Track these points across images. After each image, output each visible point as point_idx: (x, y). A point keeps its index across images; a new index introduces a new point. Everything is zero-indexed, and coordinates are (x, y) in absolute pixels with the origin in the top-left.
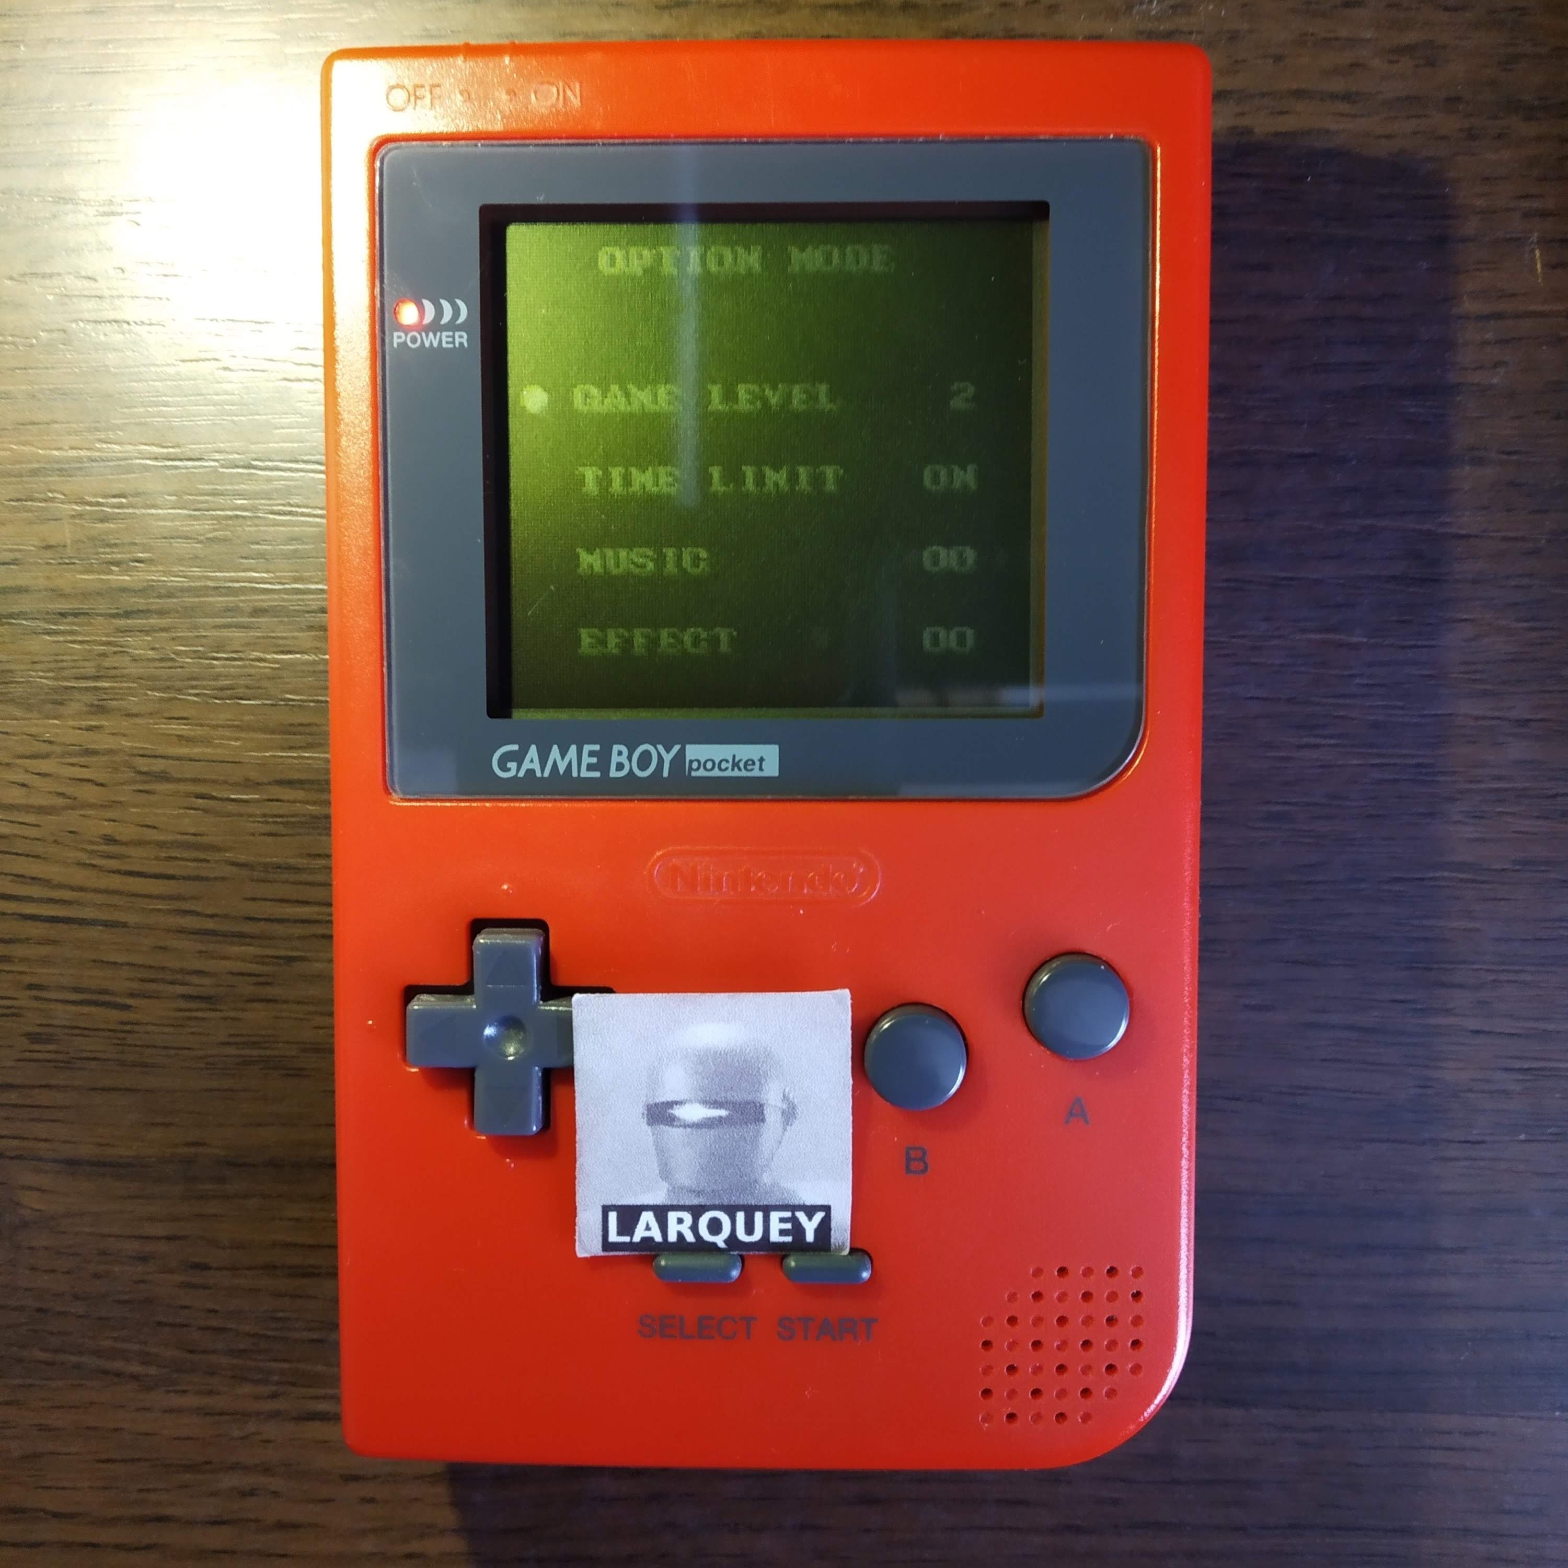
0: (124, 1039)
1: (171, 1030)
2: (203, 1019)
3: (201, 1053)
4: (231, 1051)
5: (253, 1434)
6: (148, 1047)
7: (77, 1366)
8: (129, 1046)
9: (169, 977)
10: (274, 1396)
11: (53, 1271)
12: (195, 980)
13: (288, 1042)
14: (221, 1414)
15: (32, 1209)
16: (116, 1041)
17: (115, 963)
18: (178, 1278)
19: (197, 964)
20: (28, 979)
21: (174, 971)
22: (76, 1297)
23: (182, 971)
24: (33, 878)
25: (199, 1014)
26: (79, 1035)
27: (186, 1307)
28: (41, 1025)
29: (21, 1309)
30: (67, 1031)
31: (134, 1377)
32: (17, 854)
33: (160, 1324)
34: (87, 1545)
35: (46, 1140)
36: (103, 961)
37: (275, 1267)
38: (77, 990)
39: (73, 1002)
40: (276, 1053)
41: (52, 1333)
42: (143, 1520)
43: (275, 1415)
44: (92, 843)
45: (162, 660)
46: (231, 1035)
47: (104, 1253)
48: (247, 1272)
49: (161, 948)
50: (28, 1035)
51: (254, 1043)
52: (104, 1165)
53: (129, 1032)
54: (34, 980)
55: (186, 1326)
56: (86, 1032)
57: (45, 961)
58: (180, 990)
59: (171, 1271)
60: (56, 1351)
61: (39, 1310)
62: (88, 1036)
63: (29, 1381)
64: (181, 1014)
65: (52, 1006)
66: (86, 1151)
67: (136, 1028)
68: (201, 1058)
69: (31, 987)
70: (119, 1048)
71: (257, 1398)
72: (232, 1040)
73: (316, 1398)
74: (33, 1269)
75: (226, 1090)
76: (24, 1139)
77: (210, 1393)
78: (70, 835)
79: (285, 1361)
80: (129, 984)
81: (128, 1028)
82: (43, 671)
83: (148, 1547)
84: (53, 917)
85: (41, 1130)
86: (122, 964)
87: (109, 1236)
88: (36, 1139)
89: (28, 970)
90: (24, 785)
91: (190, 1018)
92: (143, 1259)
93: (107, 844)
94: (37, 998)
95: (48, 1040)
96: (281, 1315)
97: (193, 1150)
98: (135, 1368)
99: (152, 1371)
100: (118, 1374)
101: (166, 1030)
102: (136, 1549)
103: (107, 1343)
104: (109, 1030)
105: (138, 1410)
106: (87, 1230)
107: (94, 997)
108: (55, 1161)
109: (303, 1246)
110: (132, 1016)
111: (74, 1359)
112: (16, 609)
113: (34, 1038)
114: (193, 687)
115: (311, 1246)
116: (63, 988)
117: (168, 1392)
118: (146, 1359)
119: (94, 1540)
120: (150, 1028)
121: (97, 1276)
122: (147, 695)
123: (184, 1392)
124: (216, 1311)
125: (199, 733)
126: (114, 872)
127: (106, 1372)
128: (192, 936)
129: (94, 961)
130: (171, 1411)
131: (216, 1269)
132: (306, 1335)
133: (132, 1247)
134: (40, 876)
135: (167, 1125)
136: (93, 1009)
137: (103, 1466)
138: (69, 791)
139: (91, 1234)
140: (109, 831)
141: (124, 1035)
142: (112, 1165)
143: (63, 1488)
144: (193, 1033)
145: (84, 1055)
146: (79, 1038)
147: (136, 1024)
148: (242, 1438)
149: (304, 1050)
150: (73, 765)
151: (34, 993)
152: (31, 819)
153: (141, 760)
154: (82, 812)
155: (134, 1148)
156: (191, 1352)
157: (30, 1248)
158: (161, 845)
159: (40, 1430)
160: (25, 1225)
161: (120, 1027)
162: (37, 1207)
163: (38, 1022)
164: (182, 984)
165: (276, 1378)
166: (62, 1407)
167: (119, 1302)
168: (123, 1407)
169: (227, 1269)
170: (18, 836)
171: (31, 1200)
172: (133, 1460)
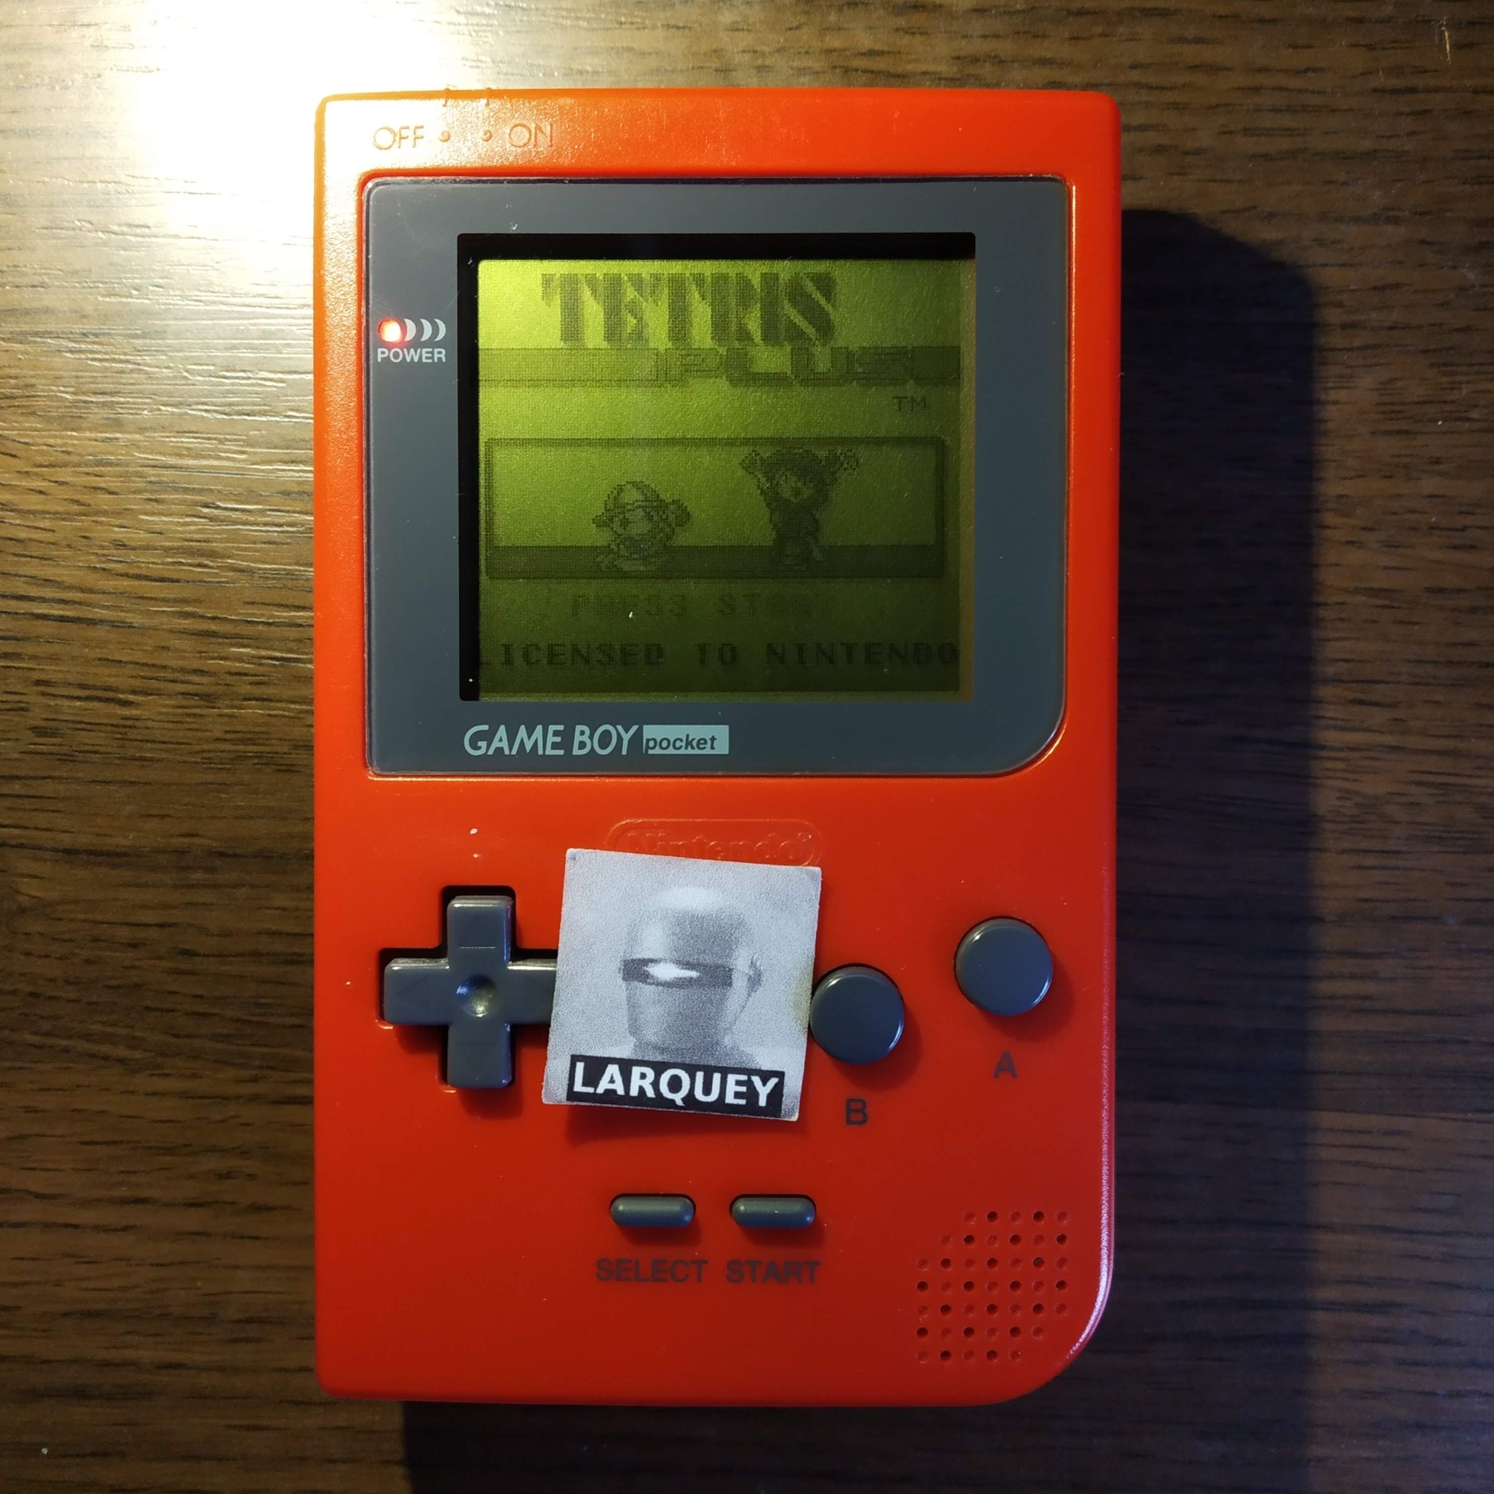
0: (126, 733)
1: (171, 725)
2: (201, 716)
3: (198, 748)
4: (228, 747)
5: (232, 1117)
6: (147, 741)
7: (66, 1050)
8: (131, 740)
9: (170, 675)
10: (255, 1080)
11: (47, 956)
12: (196, 678)
13: (280, 740)
14: (202, 1097)
15: (29, 896)
16: (118, 736)
17: (121, 662)
18: (166, 964)
19: (196, 664)
20: (36, 676)
21: (174, 670)
22: (68, 982)
23: (183, 670)
24: (46, 580)
25: (198, 711)
26: (83, 730)
27: (174, 993)
28: (47, 719)
29: (14, 993)
30: (70, 725)
31: (121, 1061)
32: (31, 557)
33: (147, 1008)
34: (67, 1226)
35: (47, 830)
36: (107, 660)
37: (260, 955)
38: (82, 686)
39: (79, 698)
40: (268, 749)
41: (42, 1018)
42: (124, 1201)
43: (254, 1099)
44: (102, 547)
45: (175, 377)
46: (227, 732)
47: (96, 940)
48: (234, 959)
49: (163, 647)
50: (34, 729)
51: (250, 739)
52: (101, 854)
53: (130, 727)
54: (43, 676)
55: (173, 1011)
56: (89, 727)
57: (55, 658)
58: (180, 687)
59: (159, 958)
60: (47, 1034)
61: (32, 994)
62: (92, 731)
63: (19, 1064)
64: (179, 711)
65: (59, 702)
66: (84, 840)
67: (137, 724)
68: (197, 752)
69: (38, 683)
70: (121, 742)
71: (239, 1081)
72: (228, 736)
73: (295, 1082)
74: (28, 954)
75: (220, 784)
76: (26, 828)
77: (194, 1076)
78: (82, 540)
79: (266, 1046)
80: (132, 681)
81: (129, 723)
82: (64, 386)
83: (125, 1229)
84: (62, 616)
85: (42, 820)
86: (126, 663)
87: (103, 923)
88: (36, 829)
89: (37, 667)
90: (41, 492)
91: (188, 715)
92: (133, 945)
93: (116, 549)
94: (44, 694)
95: (54, 733)
96: (264, 1001)
97: (186, 840)
98: (122, 1052)
99: (138, 1055)
100: (106, 1058)
101: (166, 725)
102: (115, 1230)
103: (97, 1028)
104: (112, 725)
105: (122, 1093)
106: (82, 916)
107: (100, 693)
108: (55, 850)
109: (288, 934)
110: (134, 712)
111: (64, 1042)
112: (41, 328)
113: (39, 731)
114: (203, 404)
115: (296, 935)
116: (69, 684)
117: (152, 1075)
118: (133, 1043)
119: (74, 1221)
120: (150, 724)
121: (89, 962)
122: (159, 410)
123: (168, 1075)
124: (201, 997)
125: (208, 446)
126: (122, 575)
127: (92, 1056)
128: (194, 637)
129: (100, 659)
130: (154, 1094)
131: (204, 956)
132: (289, 1021)
133: (124, 933)
134: (52, 578)
135: (163, 817)
136: (96, 704)
137: (84, 1147)
138: (85, 498)
139: (85, 921)
140: (119, 536)
141: (124, 730)
142: (109, 854)
143: (47, 1170)
144: (190, 729)
145: (86, 748)
146: (82, 733)
147: (137, 719)
148: (222, 1121)
149: (296, 747)
150: (88, 474)
151: (40, 688)
152: (46, 524)
153: (150, 471)
154: (95, 518)
155: (130, 838)
156: (176, 1036)
157: (26, 934)
158: (167, 550)
159: (27, 1112)
160: (23, 911)
161: (122, 722)
162: (34, 893)
163: (45, 717)
164: (183, 682)
165: (257, 1063)
166: (50, 1089)
167: (110, 987)
168: (107, 1090)
169: (214, 956)
170: (34, 540)
171: (30, 889)
172: (115, 1143)
